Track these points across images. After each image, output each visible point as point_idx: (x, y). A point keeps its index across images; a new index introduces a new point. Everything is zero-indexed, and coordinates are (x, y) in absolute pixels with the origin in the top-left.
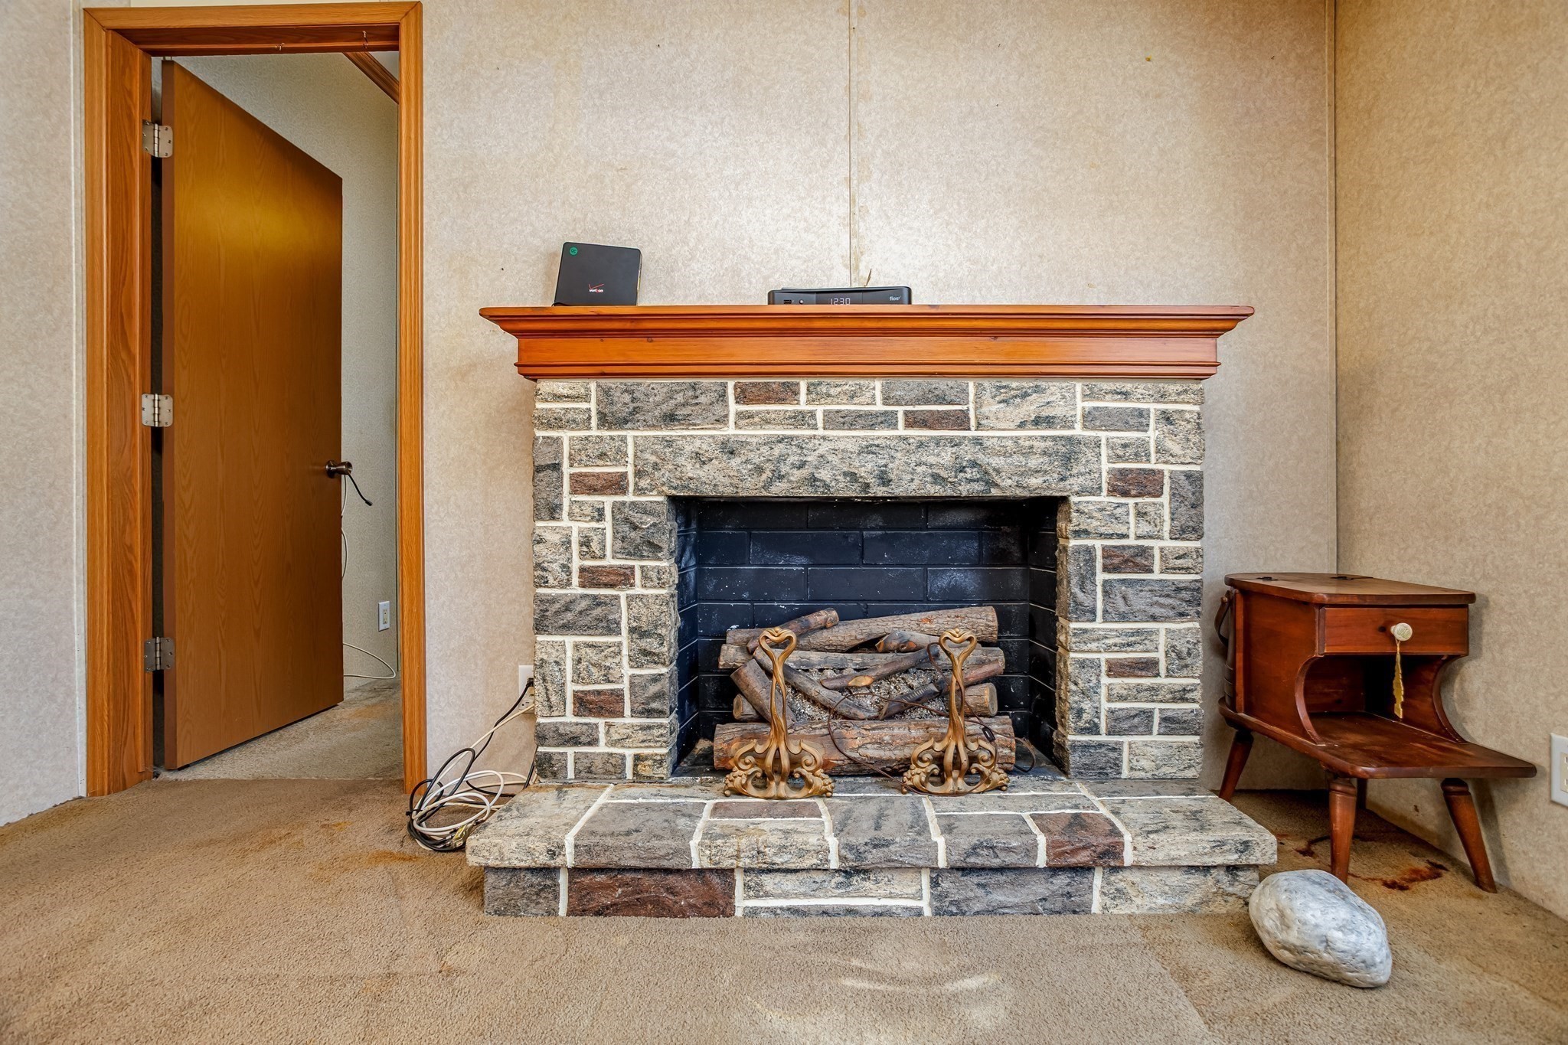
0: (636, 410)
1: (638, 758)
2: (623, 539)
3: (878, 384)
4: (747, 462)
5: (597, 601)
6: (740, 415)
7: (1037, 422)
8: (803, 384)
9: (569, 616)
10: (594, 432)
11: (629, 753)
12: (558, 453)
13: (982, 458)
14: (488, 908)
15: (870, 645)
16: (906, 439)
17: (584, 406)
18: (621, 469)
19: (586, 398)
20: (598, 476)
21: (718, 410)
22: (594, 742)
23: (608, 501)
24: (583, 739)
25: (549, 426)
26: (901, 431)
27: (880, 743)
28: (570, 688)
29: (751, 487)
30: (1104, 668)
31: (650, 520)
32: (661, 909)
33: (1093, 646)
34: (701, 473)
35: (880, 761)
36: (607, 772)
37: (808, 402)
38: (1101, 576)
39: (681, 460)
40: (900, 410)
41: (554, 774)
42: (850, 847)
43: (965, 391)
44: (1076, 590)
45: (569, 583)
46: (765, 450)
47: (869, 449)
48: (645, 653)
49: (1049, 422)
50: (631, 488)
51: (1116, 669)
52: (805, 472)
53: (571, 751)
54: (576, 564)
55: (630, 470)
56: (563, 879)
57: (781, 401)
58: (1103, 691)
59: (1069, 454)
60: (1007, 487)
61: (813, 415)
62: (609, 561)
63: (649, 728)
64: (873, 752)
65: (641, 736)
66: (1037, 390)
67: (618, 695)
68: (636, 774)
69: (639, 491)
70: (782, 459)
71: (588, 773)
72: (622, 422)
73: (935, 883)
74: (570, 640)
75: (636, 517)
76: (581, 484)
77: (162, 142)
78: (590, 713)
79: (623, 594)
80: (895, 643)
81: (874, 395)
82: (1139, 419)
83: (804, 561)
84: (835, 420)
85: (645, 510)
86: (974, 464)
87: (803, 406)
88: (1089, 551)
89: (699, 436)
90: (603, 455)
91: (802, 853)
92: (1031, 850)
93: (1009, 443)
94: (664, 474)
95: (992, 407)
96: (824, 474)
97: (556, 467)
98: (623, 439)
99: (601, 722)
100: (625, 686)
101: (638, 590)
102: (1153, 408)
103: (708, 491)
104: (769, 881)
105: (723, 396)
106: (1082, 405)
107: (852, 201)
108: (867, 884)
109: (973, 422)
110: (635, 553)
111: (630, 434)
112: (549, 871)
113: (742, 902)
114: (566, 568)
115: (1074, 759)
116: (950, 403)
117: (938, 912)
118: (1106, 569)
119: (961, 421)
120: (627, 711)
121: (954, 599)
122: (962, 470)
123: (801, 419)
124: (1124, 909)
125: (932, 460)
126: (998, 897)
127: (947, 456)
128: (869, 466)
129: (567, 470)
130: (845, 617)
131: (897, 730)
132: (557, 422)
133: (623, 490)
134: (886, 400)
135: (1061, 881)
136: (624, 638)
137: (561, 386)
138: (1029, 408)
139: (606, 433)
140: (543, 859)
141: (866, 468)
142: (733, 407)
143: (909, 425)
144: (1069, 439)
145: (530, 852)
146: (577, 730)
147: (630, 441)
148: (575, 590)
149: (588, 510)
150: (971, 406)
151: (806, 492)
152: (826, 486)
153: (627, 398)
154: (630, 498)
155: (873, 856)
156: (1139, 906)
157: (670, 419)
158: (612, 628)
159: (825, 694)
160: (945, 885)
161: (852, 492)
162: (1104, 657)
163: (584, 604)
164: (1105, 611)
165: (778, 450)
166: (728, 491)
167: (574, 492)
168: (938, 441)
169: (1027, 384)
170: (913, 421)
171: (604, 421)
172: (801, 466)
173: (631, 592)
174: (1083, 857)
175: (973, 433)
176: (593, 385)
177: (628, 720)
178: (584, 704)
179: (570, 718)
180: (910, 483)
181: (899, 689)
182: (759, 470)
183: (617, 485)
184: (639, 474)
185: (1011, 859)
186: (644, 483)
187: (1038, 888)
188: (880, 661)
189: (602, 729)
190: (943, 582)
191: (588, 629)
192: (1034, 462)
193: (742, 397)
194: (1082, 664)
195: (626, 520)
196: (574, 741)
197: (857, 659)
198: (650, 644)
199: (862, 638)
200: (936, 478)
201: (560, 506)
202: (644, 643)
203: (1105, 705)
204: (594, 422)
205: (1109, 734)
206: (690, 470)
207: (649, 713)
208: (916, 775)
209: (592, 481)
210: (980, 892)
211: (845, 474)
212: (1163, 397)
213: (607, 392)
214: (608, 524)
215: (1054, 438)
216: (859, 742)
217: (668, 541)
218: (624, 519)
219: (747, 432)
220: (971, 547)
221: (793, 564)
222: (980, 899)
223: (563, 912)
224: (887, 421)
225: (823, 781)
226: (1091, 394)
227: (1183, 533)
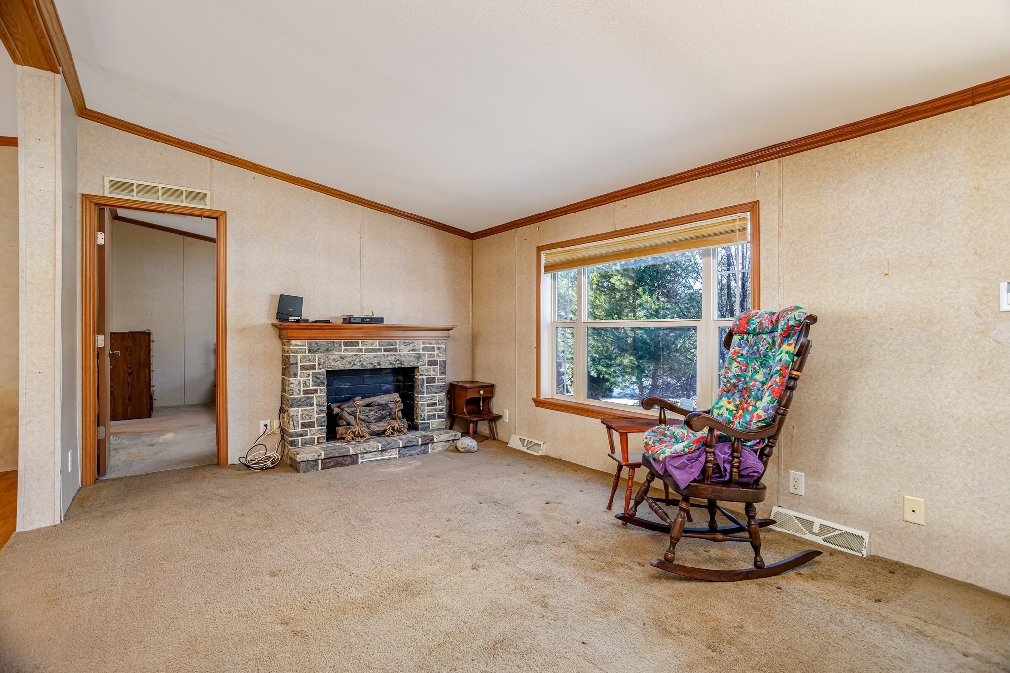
0: (318, 349)
1: (318, 438)
2: (315, 382)
3: (378, 341)
4: (347, 361)
5: (308, 398)
6: (345, 349)
7: (412, 350)
8: (360, 341)
9: (300, 403)
10: (307, 354)
11: (316, 437)
12: (297, 360)
13: (400, 359)
14: (301, 471)
15: (369, 405)
16: (384, 354)
17: (304, 347)
18: (314, 364)
19: (305, 345)
20: (308, 366)
21: (339, 348)
22: (306, 435)
23: (311, 372)
24: (304, 435)
25: (295, 353)
26: (383, 353)
27: (378, 427)
28: (300, 422)
29: (348, 367)
30: (426, 405)
31: (322, 377)
32: (342, 465)
33: (424, 400)
34: (336, 364)
35: (379, 431)
36: (311, 442)
37: (361, 346)
38: (425, 384)
39: (330, 361)
40: (382, 347)
41: (296, 445)
42: (383, 445)
43: (397, 343)
44: (420, 388)
45: (300, 394)
46: (351, 358)
47: (375, 357)
48: (321, 410)
49: (414, 350)
50: (317, 369)
51: (429, 405)
52: (360, 363)
53: (300, 439)
54: (302, 389)
55: (316, 364)
56: (319, 461)
57: (355, 346)
58: (426, 410)
59: (419, 357)
60: (406, 365)
61: (362, 349)
62: (311, 388)
63: (322, 430)
64: (377, 429)
65: (320, 432)
66: (412, 342)
67: (314, 422)
68: (318, 442)
69: (319, 369)
70: (355, 360)
72: (315, 352)
73: (399, 451)
74: (300, 409)
75: (318, 376)
76: (303, 368)
77: (101, 239)
78: (306, 428)
79: (314, 396)
80: (377, 404)
81: (376, 344)
82: (433, 349)
83: (349, 384)
84: (367, 350)
85: (321, 374)
86: (399, 360)
87: (360, 347)
88: (423, 379)
89: (335, 355)
90: (309, 360)
91: (373, 448)
92: (418, 441)
93: (406, 355)
94: (326, 364)
95: (403, 346)
96: (365, 364)
97: (297, 364)
98: (315, 356)
99: (308, 430)
100: (315, 420)
101: (319, 394)
102: (436, 346)
103: (337, 369)
104: (366, 455)
105: (341, 345)
106: (422, 346)
107: (360, 285)
108: (386, 453)
109: (398, 350)
110: (318, 385)
111: (316, 354)
112: (317, 460)
113: (360, 461)
114: (299, 390)
115: (420, 426)
116: (392, 345)
117: (400, 457)
118: (426, 383)
119: (396, 350)
120: (316, 426)
121: (387, 392)
122: (396, 361)
123: (360, 350)
124: (434, 451)
125: (390, 359)
126: (412, 452)
127: (393, 358)
128: (375, 361)
129: (299, 364)
130: (362, 398)
131: (381, 424)
132: (297, 352)
133: (315, 369)
134: (379, 345)
135: (423, 447)
136: (315, 407)
137: (298, 342)
138: (411, 347)
139: (310, 354)
140: (317, 457)
141: (375, 362)
142: (343, 347)
143: (384, 351)
144: (419, 354)
145: (313, 456)
146: (302, 432)
147: (316, 356)
148: (302, 395)
149: (306, 375)
150: (398, 346)
152: (365, 366)
153: (316, 345)
154: (316, 371)
155: (388, 446)
156: (437, 450)
157: (328, 350)
158: (312, 405)
159: (363, 417)
160: (401, 451)
161: (371, 367)
162: (426, 403)
163: (304, 399)
164: (426, 392)
165: (354, 358)
166: (342, 368)
167: (301, 370)
168: (391, 355)
169: (410, 341)
170: (385, 350)
171: (310, 351)
172: (360, 361)
173: (317, 395)
174: (427, 441)
175: (398, 353)
176: (306, 342)
177: (316, 428)
178: (304, 425)
179: (300, 430)
180: (385, 365)
181: (379, 414)
182: (350, 363)
183: (313, 368)
184: (319, 365)
185: (414, 443)
186: (320, 367)
187: (419, 449)
188: (374, 408)
189: (309, 432)
190: (384, 388)
191: (305, 406)
192: (412, 359)
193: (345, 344)
194: (422, 405)
195: (316, 377)
196: (302, 435)
197: (369, 408)
199: (367, 403)
200: (391, 364)
201: (297, 374)
202: (320, 408)
203: (426, 414)
204: (307, 351)
205: (427, 420)
206: (333, 363)
207: (322, 426)
208: (388, 433)
209: (307, 367)
210: (408, 452)
211: (370, 363)
212: (438, 344)
213: (311, 344)
214: (310, 378)
215: (416, 354)
216: (374, 427)
217: (325, 382)
219: (347, 353)
220: (391, 378)
221: (347, 385)
222: (408, 453)
223: (319, 469)
224: (379, 350)
225: (368, 436)
226: (424, 343)
227: (442, 374)
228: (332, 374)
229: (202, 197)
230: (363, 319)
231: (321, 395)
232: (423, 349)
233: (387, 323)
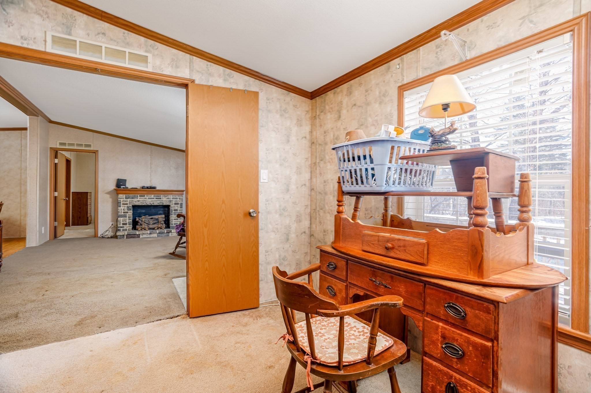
4: (140, 202)
5: (125, 215)
6: (140, 198)
7: (168, 199)
8: (146, 195)
9: (122, 216)
10: (125, 199)
11: (128, 228)
12: (121, 201)
14: (117, 238)
15: (152, 218)
17: (124, 197)
20: (125, 203)
22: (124, 227)
23: (126, 206)
26: (155, 199)
28: (122, 223)
29: (140, 204)
32: (134, 238)
33: (172, 217)
36: (126, 230)
38: (173, 212)
40: (155, 198)
41: (120, 231)
42: (150, 232)
43: (161, 196)
44: (171, 213)
47: (152, 201)
49: (169, 199)
51: (174, 219)
52: (146, 203)
53: (122, 229)
54: (123, 211)
56: (125, 236)
57: (144, 197)
58: (173, 221)
59: (170, 201)
60: (165, 204)
62: (126, 211)
64: (152, 227)
66: (168, 196)
68: (129, 230)
71: (123, 230)
72: (127, 199)
73: (157, 234)
74: (122, 218)
76: (123, 204)
77: (56, 161)
79: (127, 214)
80: (154, 218)
81: (152, 196)
82: (177, 198)
84: (149, 198)
85: (130, 206)
87: (146, 197)
88: (172, 210)
89: (135, 200)
90: (126, 201)
91: (146, 233)
93: (165, 200)
94: (132, 203)
95: (164, 197)
96: (148, 203)
97: (120, 203)
100: (127, 222)
101: (129, 214)
102: (178, 197)
103: (136, 205)
104: (143, 235)
105: (138, 196)
106: (172, 197)
108: (151, 235)
110: (129, 210)
112: (124, 235)
113: (141, 237)
115: (171, 227)
117: (157, 237)
119: (161, 198)
121: (160, 214)
122: (161, 203)
124: (172, 236)
127: (159, 202)
129: (122, 203)
130: (149, 216)
131: (154, 225)
132: (121, 198)
135: (167, 234)
136: (127, 218)
137: (121, 195)
140: (124, 234)
141: (152, 203)
142: (139, 197)
145: (122, 234)
148: (122, 214)
149: (124, 206)
151: (146, 205)
153: (129, 196)
154: (128, 205)
155: (152, 232)
156: (173, 235)
157: (132, 198)
158: (126, 217)
159: (147, 223)
161: (150, 205)
164: (174, 215)
165: (143, 201)
166: (138, 205)
168: (158, 200)
170: (156, 198)
171: (126, 198)
174: (169, 232)
175: (162, 200)
176: (124, 195)
177: (128, 225)
178: (123, 224)
180: (156, 204)
181: (154, 222)
182: (142, 203)
183: (127, 204)
184: (129, 203)
185: (164, 232)
187: (165, 234)
188: (153, 220)
191: (124, 217)
192: (167, 202)
193: (140, 196)
194: (172, 219)
196: (122, 227)
197: (150, 220)
198: (130, 218)
200: (158, 204)
201: (121, 206)
203: (174, 223)
205: (174, 225)
206: (135, 203)
207: (130, 225)
208: (156, 228)
211: (150, 203)
212: (179, 196)
213: (126, 196)
214: (126, 208)
217: (132, 209)
218: (128, 207)
219: (140, 199)
220: (162, 209)
221: (144, 211)
222: (161, 235)
223: (125, 238)
224: (154, 198)
225: (147, 229)
226: (173, 196)
227: (180, 208)
228: (134, 207)
229: (89, 146)
230: (147, 187)
231: (130, 213)
232: (173, 198)
233: (157, 188)
